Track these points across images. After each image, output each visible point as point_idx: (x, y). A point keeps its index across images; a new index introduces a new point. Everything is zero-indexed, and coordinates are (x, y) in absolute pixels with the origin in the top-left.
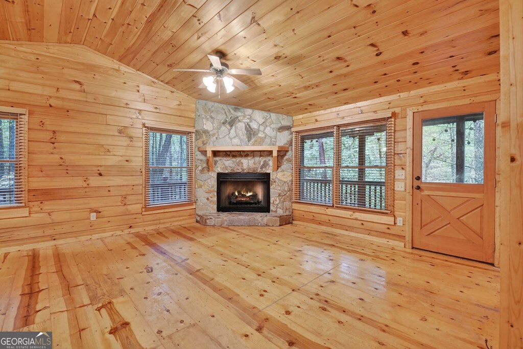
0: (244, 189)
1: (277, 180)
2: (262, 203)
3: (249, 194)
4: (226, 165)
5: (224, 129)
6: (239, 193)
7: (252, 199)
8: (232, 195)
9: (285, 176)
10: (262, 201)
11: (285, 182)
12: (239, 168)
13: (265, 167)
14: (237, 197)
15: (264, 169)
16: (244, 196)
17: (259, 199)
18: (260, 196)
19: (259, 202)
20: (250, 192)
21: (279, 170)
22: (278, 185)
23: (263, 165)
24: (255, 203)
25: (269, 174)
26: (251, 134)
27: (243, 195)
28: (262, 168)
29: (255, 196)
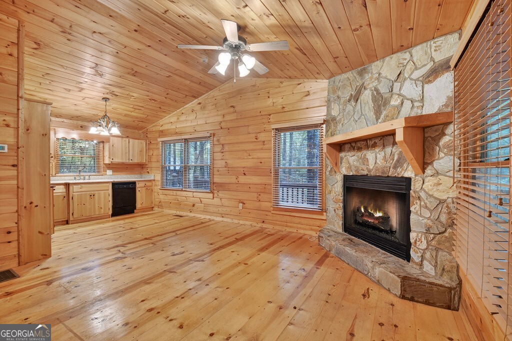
0: (372, 205)
1: (422, 194)
2: (397, 235)
3: (378, 214)
4: (351, 163)
5: (349, 108)
6: (366, 209)
7: (382, 223)
8: (358, 210)
9: (440, 187)
10: (398, 231)
11: (441, 202)
12: (364, 167)
13: (402, 166)
14: (363, 215)
15: (399, 170)
16: (371, 215)
17: (391, 227)
18: (395, 221)
19: (392, 232)
20: (379, 211)
21: (429, 171)
22: (426, 207)
23: (398, 161)
24: (386, 232)
25: (408, 180)
26: (379, 106)
27: (370, 213)
28: (395, 167)
29: (386, 219)
